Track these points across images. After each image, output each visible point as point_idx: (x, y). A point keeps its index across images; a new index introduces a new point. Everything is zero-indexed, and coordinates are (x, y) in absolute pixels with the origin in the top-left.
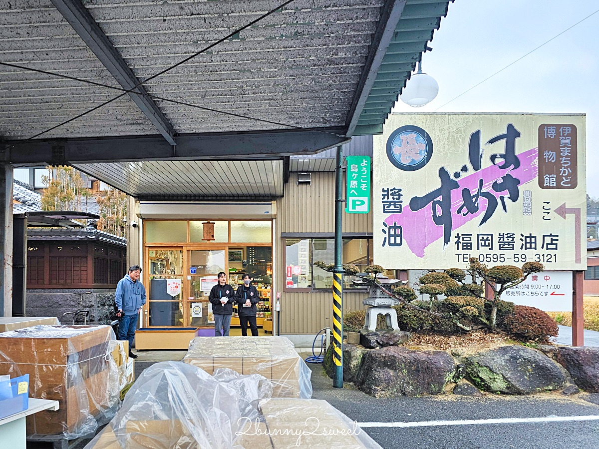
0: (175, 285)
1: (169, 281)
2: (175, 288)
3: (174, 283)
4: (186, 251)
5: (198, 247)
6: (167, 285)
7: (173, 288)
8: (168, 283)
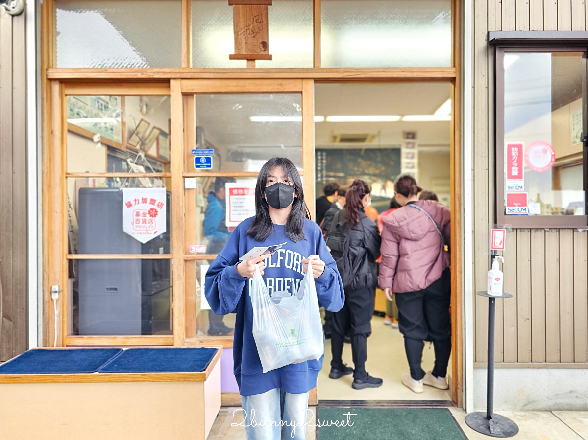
0: (148, 206)
1: (129, 194)
2: (148, 217)
3: (144, 200)
4: (180, 97)
5: (218, 82)
6: (125, 206)
7: (141, 218)
8: (125, 200)
